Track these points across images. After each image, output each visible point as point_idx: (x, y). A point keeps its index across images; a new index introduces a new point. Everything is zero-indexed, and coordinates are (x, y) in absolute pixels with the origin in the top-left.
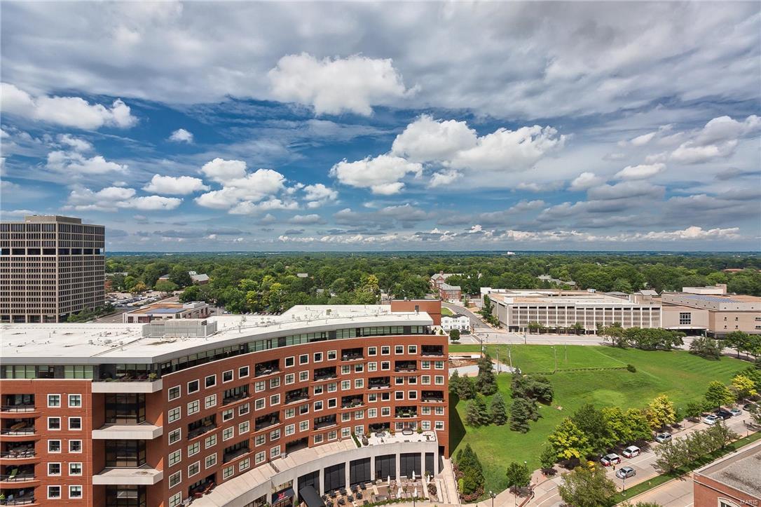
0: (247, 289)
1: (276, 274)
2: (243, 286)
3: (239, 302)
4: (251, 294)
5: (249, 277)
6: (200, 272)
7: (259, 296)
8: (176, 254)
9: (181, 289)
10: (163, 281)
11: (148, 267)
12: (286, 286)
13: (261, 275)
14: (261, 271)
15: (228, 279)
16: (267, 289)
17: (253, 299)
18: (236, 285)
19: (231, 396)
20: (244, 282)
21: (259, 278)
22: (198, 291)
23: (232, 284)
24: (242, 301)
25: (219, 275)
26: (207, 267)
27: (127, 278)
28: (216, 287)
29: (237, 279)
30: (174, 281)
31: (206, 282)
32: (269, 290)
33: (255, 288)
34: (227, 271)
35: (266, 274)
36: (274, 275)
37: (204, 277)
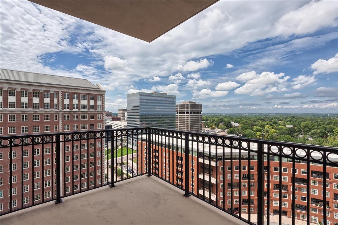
0: (257, 131)
1: (272, 125)
2: (255, 129)
3: (252, 137)
4: (258, 133)
5: (258, 126)
6: (236, 122)
7: (263, 135)
8: (226, 115)
9: (228, 128)
10: (221, 125)
11: (216, 119)
12: (278, 131)
13: (264, 125)
14: (264, 123)
15: (247, 126)
16: (267, 132)
17: (260, 136)
18: (251, 129)
19: (246, 177)
20: (255, 128)
21: (263, 127)
22: (235, 130)
23: (249, 128)
24: (254, 136)
25: (244, 124)
26: (239, 120)
27: (209, 123)
28: (242, 129)
29: (252, 126)
30: (225, 125)
31: (238, 126)
32: (268, 132)
33: (260, 131)
34: (247, 122)
35: (267, 124)
36: (271, 125)
37: (237, 124)
